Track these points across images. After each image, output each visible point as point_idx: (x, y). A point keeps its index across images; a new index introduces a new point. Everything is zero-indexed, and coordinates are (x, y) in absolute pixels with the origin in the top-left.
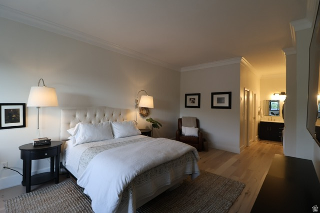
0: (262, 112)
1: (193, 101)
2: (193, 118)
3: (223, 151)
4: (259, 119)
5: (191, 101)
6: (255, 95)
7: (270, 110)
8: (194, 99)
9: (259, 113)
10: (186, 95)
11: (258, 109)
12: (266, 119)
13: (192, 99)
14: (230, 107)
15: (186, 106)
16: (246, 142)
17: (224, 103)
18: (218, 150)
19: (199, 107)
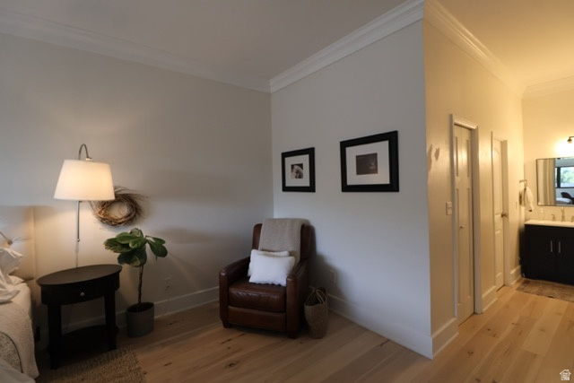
0: (530, 194)
1: (297, 172)
2: (293, 221)
3: (379, 336)
4: (520, 216)
5: (294, 174)
6: (504, 144)
7: (559, 186)
8: (301, 166)
9: (522, 199)
10: (285, 155)
11: (515, 188)
12: (546, 217)
13: (296, 167)
14: (393, 186)
15: (286, 189)
16: (470, 298)
17: (375, 171)
18: (364, 330)
19: (311, 188)
